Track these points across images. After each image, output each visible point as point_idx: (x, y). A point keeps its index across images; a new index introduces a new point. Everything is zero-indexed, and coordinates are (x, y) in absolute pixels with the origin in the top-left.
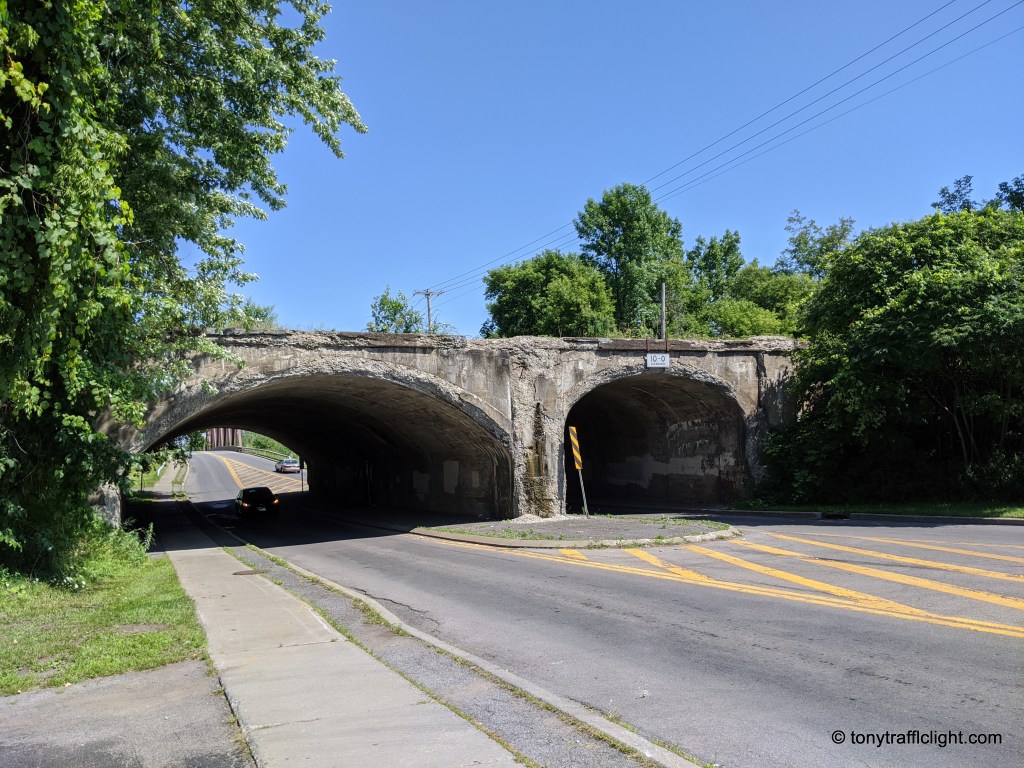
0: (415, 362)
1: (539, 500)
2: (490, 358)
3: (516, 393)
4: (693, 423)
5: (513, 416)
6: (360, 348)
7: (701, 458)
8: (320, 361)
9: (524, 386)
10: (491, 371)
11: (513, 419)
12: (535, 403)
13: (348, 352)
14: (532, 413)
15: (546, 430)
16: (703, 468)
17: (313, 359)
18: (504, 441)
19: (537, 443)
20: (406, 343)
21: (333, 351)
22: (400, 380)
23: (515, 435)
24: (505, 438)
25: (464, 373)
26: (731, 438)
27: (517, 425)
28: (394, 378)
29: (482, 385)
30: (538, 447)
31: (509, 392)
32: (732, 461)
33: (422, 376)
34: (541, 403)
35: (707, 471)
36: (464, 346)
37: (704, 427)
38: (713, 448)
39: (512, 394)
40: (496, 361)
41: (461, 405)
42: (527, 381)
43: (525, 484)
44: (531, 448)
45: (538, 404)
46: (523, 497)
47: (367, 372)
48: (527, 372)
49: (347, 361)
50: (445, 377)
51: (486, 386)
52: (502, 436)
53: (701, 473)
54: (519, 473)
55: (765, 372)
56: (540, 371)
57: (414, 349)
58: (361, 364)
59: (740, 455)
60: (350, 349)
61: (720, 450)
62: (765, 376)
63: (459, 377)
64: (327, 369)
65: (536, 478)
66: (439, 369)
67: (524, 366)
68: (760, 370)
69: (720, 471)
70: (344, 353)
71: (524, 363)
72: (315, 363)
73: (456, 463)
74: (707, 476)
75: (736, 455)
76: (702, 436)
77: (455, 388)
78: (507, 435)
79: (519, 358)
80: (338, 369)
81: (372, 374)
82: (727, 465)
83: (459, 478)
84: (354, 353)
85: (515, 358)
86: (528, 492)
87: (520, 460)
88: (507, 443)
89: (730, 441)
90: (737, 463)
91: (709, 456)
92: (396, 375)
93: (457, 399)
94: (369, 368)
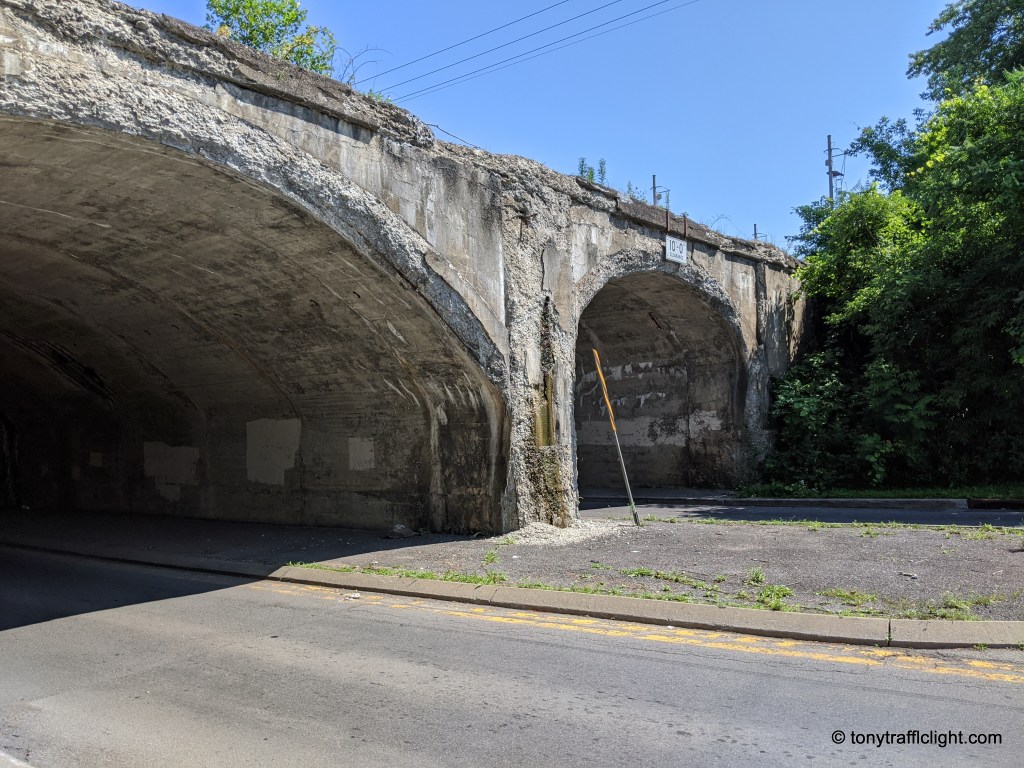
0: (337, 154)
1: (550, 493)
2: (472, 184)
3: (514, 272)
4: (636, 369)
5: (509, 317)
6: (212, 79)
7: (648, 420)
8: (97, 81)
9: (525, 256)
10: (475, 214)
11: (508, 325)
12: (542, 296)
13: (178, 82)
14: (537, 316)
15: (557, 353)
16: (653, 435)
17: (77, 70)
18: (493, 371)
19: (545, 378)
20: (322, 100)
21: (137, 66)
22: (304, 194)
23: (512, 359)
24: (496, 364)
25: (430, 206)
26: (713, 388)
27: (516, 336)
28: (291, 185)
29: (460, 243)
30: (546, 387)
31: (501, 265)
32: (715, 424)
33: (353, 193)
34: (552, 299)
35: (660, 440)
36: (428, 145)
37: (659, 373)
38: (675, 404)
39: (507, 270)
40: (482, 196)
41: (425, 281)
42: (530, 250)
43: (527, 459)
44: (537, 387)
45: (548, 299)
46: (524, 488)
47: (227, 151)
48: (530, 230)
49: (176, 104)
50: (396, 207)
51: (466, 244)
52: (489, 359)
53: (649, 443)
54: (518, 438)
55: (765, 292)
56: (550, 232)
57: (334, 119)
58: (213, 125)
59: (733, 413)
60: (185, 72)
61: (690, 408)
62: (766, 298)
63: (421, 213)
64: (118, 114)
65: (546, 450)
66: (386, 187)
67: (525, 217)
68: (760, 287)
69: (688, 440)
70: (168, 81)
71: (524, 211)
72: (83, 84)
73: (295, 424)
74: (661, 447)
75: (723, 413)
76: (651, 388)
77: (414, 237)
78: (500, 356)
79: (516, 199)
80: (149, 120)
81: (241, 161)
82: (706, 429)
83: (300, 454)
84: (195, 89)
85: (509, 195)
86: (534, 478)
87: (521, 411)
88: (500, 374)
89: (716, 392)
90: (726, 427)
91: (666, 417)
92: (295, 177)
93: (418, 264)
94: (234, 141)
